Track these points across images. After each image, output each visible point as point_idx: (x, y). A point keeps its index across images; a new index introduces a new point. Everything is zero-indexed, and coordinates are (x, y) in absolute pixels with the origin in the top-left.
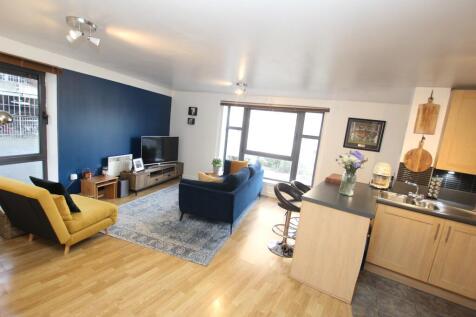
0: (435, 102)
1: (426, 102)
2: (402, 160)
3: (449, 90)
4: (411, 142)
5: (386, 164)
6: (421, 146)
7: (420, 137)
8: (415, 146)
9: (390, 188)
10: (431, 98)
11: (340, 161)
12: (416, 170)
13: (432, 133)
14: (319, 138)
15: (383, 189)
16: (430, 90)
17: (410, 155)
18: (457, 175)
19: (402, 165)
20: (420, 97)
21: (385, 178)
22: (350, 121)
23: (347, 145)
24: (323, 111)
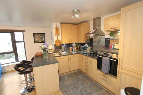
0: (58, 27)
1: (56, 27)
2: (54, 44)
3: (60, 24)
4: (55, 38)
5: (51, 46)
6: (58, 39)
7: (57, 36)
8: (56, 39)
9: (54, 52)
10: (57, 26)
11: (40, 48)
12: (58, 45)
13: (59, 35)
14: (24, 42)
15: (52, 53)
16: (56, 23)
17: (56, 41)
18: (66, 44)
19: (55, 45)
20: (54, 25)
21: (52, 49)
22: (34, 34)
23: (35, 42)
24: (23, 31)
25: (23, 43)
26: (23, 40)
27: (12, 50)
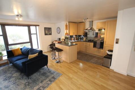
8: (66, 32)
10: (66, 24)
22: (45, 28)
23: (46, 34)
24: (36, 26)
25: (36, 35)
26: (36, 33)
27: (28, 41)
